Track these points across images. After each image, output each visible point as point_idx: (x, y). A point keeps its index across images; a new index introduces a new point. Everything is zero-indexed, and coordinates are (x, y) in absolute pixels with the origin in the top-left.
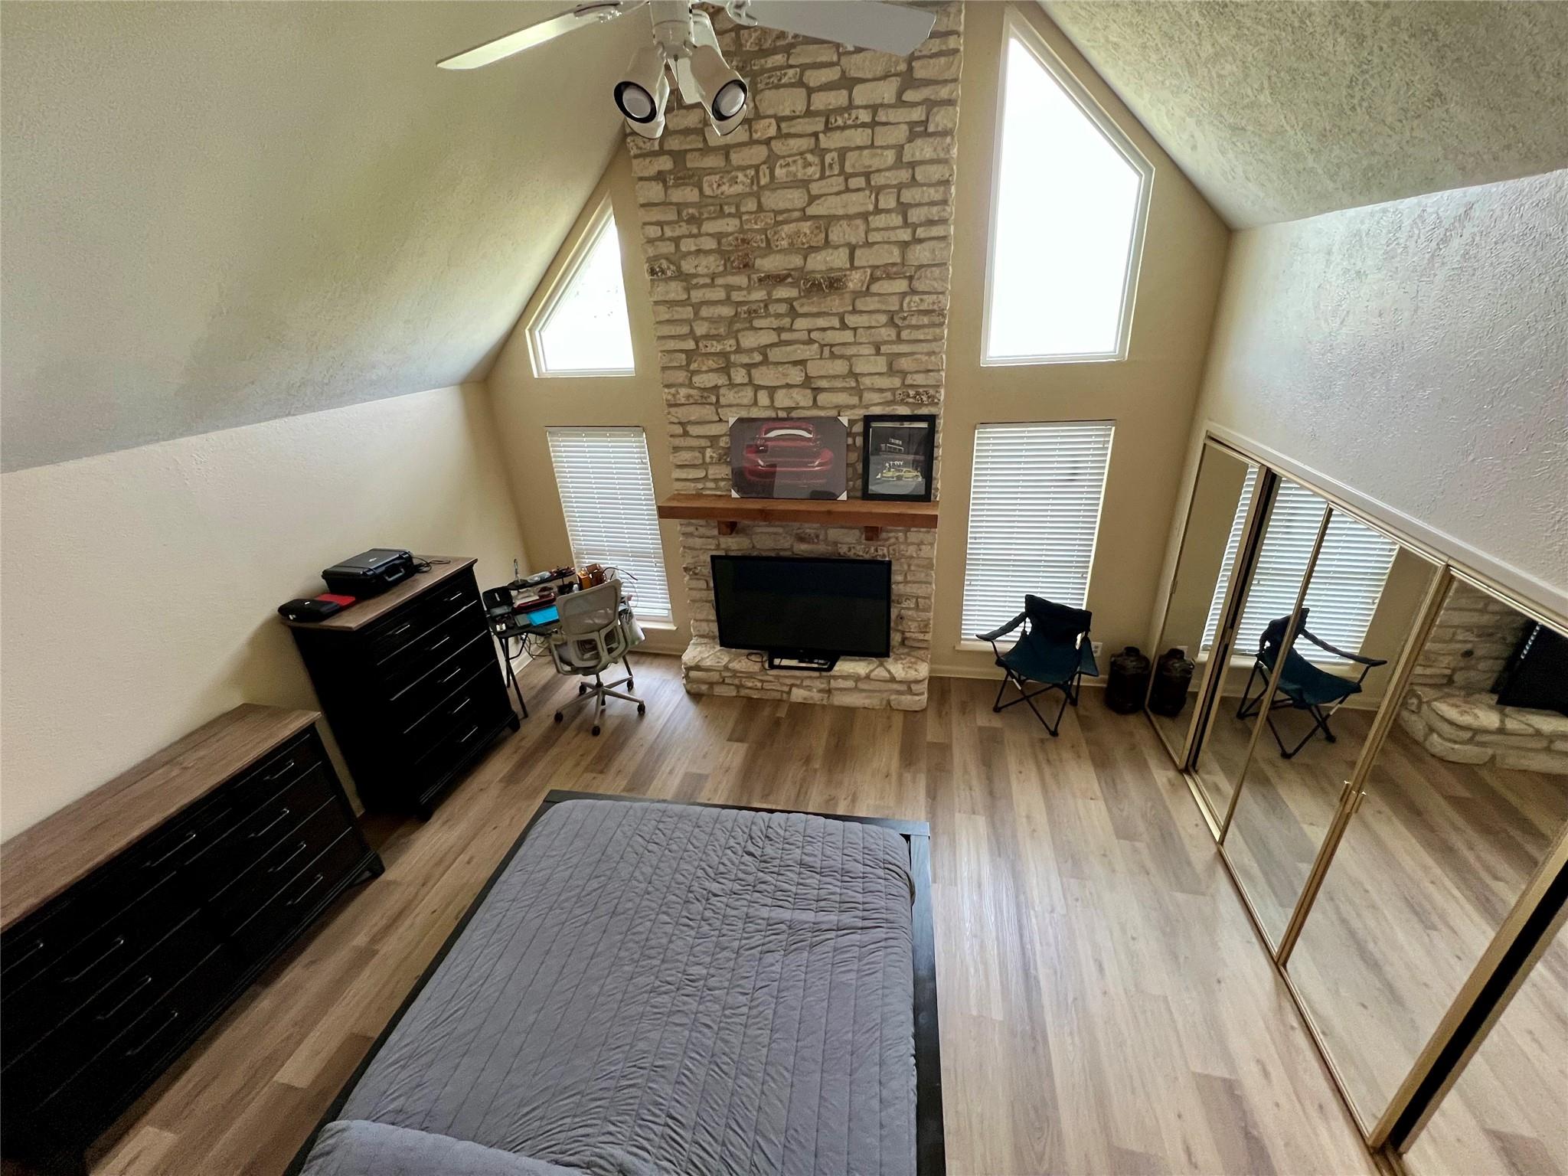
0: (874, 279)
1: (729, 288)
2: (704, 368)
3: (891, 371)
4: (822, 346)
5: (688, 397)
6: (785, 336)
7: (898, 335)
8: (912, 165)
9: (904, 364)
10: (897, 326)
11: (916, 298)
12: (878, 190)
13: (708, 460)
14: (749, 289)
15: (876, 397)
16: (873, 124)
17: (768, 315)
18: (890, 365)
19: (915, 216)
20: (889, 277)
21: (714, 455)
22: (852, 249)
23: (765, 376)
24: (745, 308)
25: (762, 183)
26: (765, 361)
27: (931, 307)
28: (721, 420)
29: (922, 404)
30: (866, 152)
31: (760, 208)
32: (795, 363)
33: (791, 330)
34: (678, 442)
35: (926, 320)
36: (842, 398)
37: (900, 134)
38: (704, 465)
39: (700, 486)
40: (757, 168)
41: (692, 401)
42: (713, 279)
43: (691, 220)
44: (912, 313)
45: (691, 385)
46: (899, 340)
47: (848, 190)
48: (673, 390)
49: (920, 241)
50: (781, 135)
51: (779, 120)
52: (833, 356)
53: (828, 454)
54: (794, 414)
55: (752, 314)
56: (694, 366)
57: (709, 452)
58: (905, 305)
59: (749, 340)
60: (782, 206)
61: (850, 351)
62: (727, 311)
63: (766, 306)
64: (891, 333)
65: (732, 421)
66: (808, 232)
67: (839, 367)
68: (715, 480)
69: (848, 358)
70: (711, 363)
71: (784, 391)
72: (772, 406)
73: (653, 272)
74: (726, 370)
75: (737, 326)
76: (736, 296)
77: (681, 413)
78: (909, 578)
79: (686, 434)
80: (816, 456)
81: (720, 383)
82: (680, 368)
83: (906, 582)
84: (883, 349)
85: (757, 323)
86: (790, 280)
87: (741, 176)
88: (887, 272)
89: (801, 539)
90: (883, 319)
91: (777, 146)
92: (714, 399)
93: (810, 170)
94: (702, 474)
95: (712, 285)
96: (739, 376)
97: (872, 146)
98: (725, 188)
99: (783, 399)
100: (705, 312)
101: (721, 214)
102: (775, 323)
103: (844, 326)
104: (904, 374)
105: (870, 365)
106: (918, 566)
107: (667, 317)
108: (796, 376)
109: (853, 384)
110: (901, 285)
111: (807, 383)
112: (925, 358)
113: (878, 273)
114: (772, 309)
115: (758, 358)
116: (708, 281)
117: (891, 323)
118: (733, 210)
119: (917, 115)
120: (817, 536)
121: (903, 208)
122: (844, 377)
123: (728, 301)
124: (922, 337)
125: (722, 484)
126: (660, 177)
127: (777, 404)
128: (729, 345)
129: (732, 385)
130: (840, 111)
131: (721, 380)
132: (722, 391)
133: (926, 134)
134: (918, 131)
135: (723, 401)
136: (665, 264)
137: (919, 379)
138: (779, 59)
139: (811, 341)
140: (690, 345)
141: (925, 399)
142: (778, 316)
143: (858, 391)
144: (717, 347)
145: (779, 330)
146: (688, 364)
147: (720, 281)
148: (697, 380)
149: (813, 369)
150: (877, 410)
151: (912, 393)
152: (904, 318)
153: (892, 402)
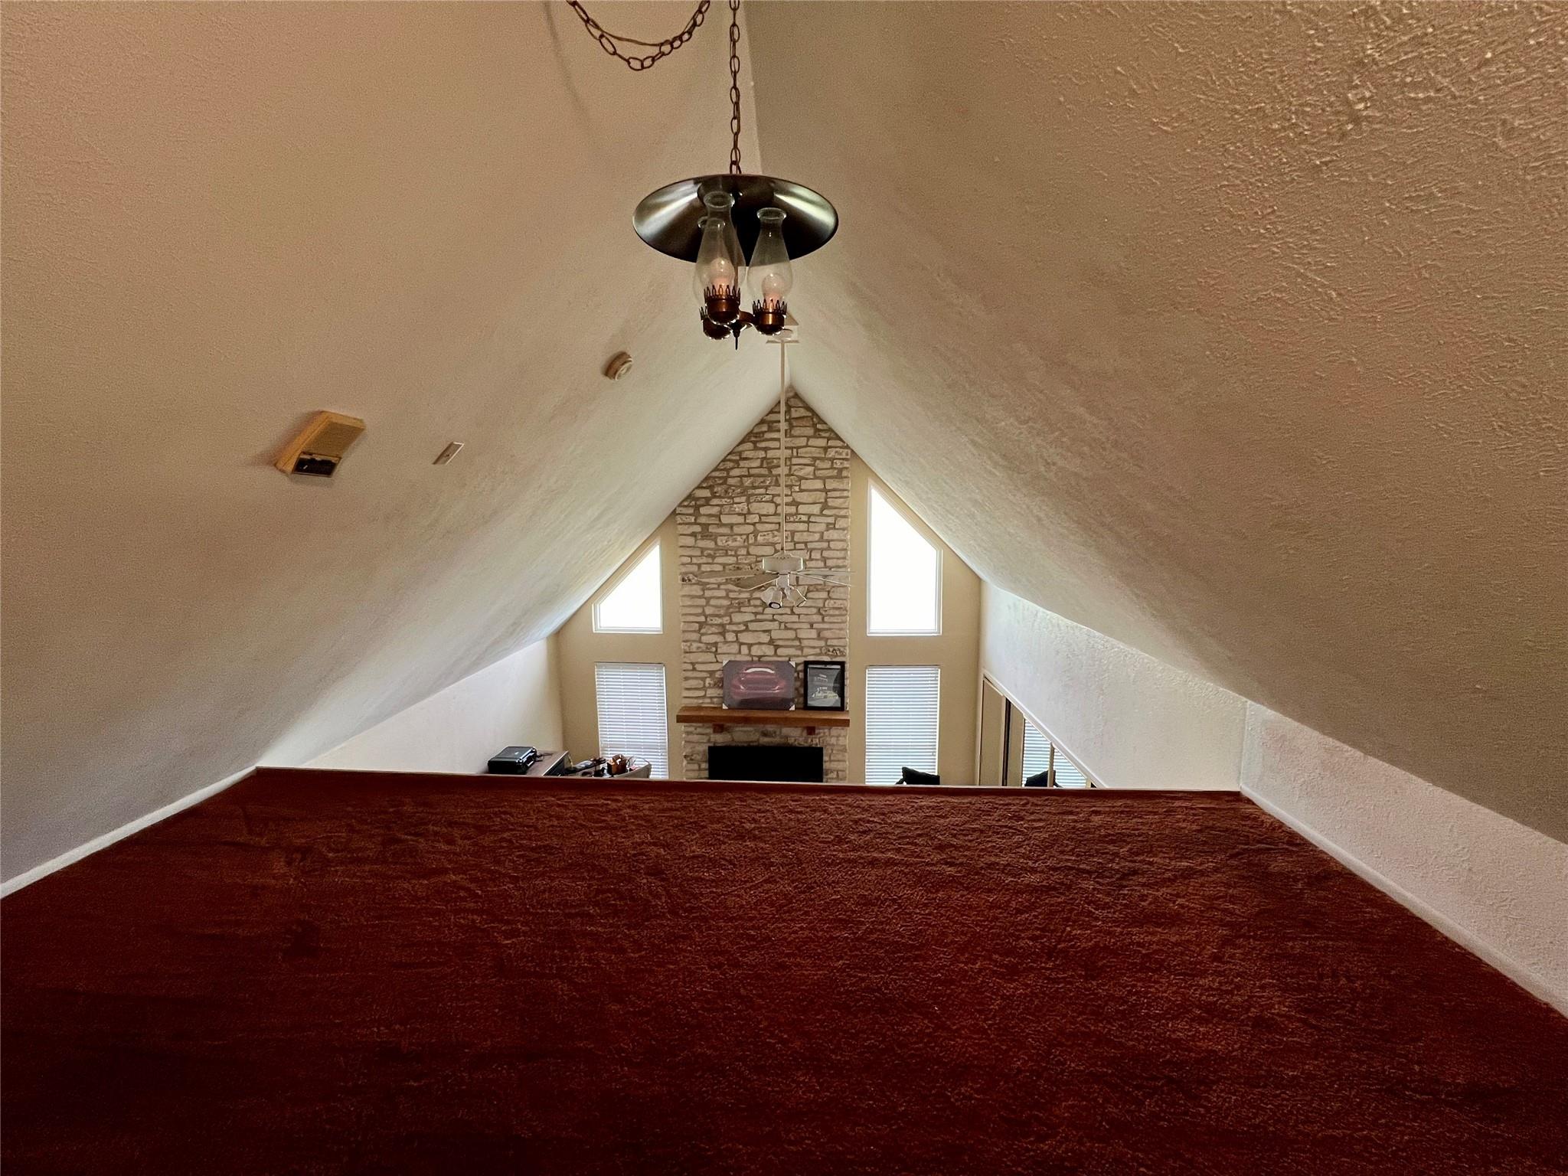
0: (809, 591)
1: (728, 591)
2: (710, 632)
3: (819, 637)
4: (780, 623)
5: (698, 648)
6: (759, 617)
7: (823, 619)
8: (829, 541)
9: (827, 634)
10: (821, 614)
11: (832, 601)
12: (811, 550)
13: (707, 685)
14: (740, 592)
15: (812, 651)
16: (808, 522)
17: (750, 606)
18: (819, 635)
19: (830, 563)
20: (817, 590)
21: (712, 682)
23: (745, 638)
24: (737, 601)
25: (750, 542)
26: (747, 630)
27: (840, 606)
28: (717, 661)
29: (837, 656)
30: (805, 533)
31: (748, 553)
32: (764, 631)
33: (762, 614)
34: (690, 674)
35: (837, 612)
36: (792, 651)
37: (822, 527)
38: (704, 688)
39: (701, 701)
40: (748, 535)
41: (700, 650)
42: (719, 586)
43: (709, 556)
44: (831, 609)
45: (700, 642)
46: (823, 621)
47: (795, 549)
48: (688, 644)
49: (833, 575)
50: (760, 522)
51: (760, 516)
52: (786, 628)
53: (783, 683)
54: (763, 659)
55: (741, 604)
56: (703, 631)
57: (708, 681)
58: (826, 604)
59: (737, 618)
60: (760, 553)
61: (796, 626)
62: (726, 602)
63: (749, 601)
64: (819, 618)
65: (725, 663)
67: (791, 634)
68: (711, 698)
69: (795, 630)
70: (714, 629)
71: (757, 646)
72: (749, 654)
73: (683, 580)
74: (723, 634)
75: (731, 610)
76: (732, 595)
77: (692, 657)
78: (832, 758)
79: (694, 669)
80: (776, 684)
81: (718, 640)
82: (695, 631)
83: (831, 761)
84: (815, 626)
85: (743, 609)
87: (739, 538)
88: (816, 588)
89: (765, 734)
90: (814, 611)
91: (759, 527)
92: (714, 649)
93: (776, 539)
94: (702, 693)
95: (718, 588)
96: (730, 637)
97: (808, 531)
98: (729, 543)
99: (756, 651)
100: (713, 602)
101: (726, 555)
102: (754, 610)
103: (793, 613)
104: (827, 640)
105: (807, 633)
106: (838, 750)
107: (689, 603)
108: (765, 638)
109: (798, 644)
110: (824, 595)
111: (771, 642)
112: (838, 631)
113: (811, 588)
114: (752, 602)
115: (743, 628)
116: (716, 586)
117: (819, 613)
118: (733, 553)
119: (831, 520)
120: (775, 732)
121: (824, 559)
122: (793, 640)
123: (727, 597)
124: (835, 620)
125: (715, 700)
126: (694, 535)
127: (753, 653)
128: (726, 620)
129: (726, 642)
130: (791, 515)
131: (718, 639)
132: (719, 645)
133: (834, 528)
134: (831, 526)
135: (719, 651)
136: (691, 576)
137: (835, 642)
138: (762, 491)
139: (774, 620)
140: (702, 619)
141: (838, 653)
142: (755, 606)
143: (801, 648)
144: (718, 621)
145: (756, 614)
146: (700, 629)
147: (722, 587)
148: (705, 639)
149: (775, 635)
150: (811, 658)
151: (831, 649)
152: (826, 611)
153: (820, 654)
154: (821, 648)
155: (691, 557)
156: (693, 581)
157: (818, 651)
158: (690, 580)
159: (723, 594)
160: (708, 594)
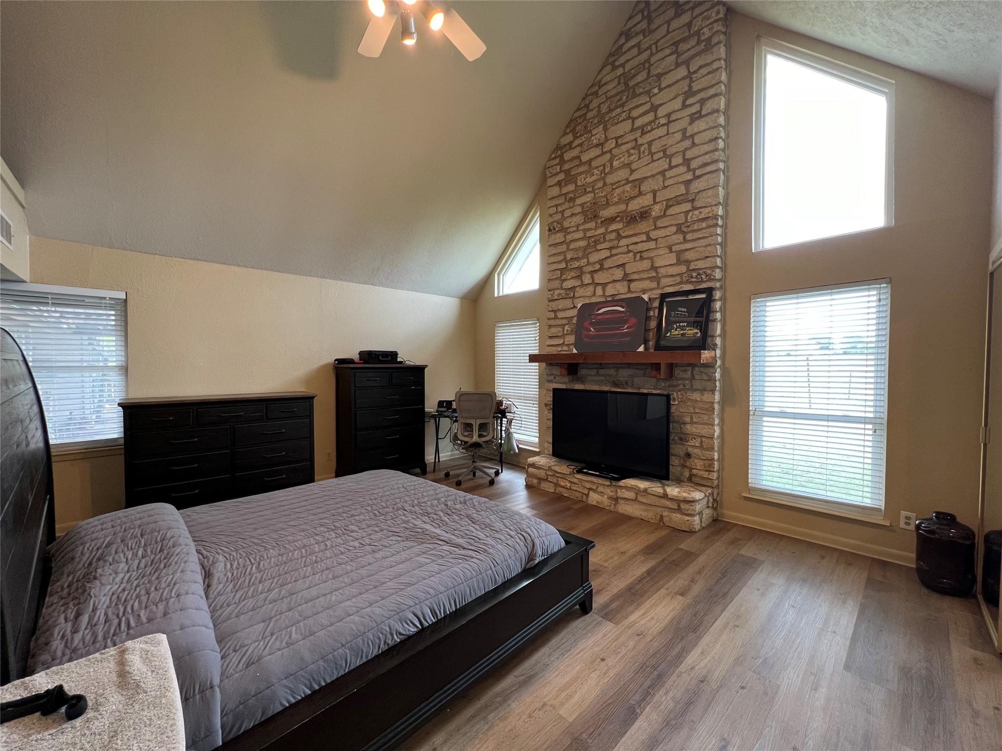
1: (585, 231)
2: (569, 277)
3: (679, 262)
4: (635, 254)
5: (559, 295)
7: (684, 238)
8: (692, 136)
9: (689, 256)
10: (683, 232)
11: (696, 212)
12: (670, 157)
13: (565, 332)
14: (596, 228)
15: (669, 281)
16: (667, 124)
17: (605, 241)
18: (678, 259)
19: (694, 164)
20: (678, 203)
21: (569, 329)
22: (654, 193)
23: (600, 278)
24: (593, 240)
25: (607, 171)
26: (602, 268)
27: (707, 216)
28: (574, 306)
29: (702, 281)
30: (664, 139)
31: (605, 184)
32: (618, 266)
33: (617, 247)
34: (552, 322)
35: (704, 225)
36: (647, 284)
37: (685, 122)
38: (564, 335)
41: (560, 297)
42: (578, 228)
43: (571, 200)
44: (694, 222)
45: (562, 288)
46: (685, 241)
47: (653, 161)
48: (552, 292)
49: (699, 177)
50: (618, 145)
51: (617, 138)
52: (642, 258)
53: (633, 320)
54: (616, 298)
55: (597, 242)
56: (564, 277)
57: (566, 328)
58: (689, 218)
59: (594, 257)
60: (616, 180)
61: (651, 254)
63: (604, 236)
64: (680, 237)
65: (579, 306)
66: (629, 190)
67: (646, 264)
68: (568, 345)
69: (651, 259)
70: (573, 274)
71: (611, 285)
72: (604, 295)
73: (550, 230)
74: (579, 277)
75: (588, 251)
76: (589, 234)
77: (554, 305)
78: (695, 420)
79: (556, 317)
80: (626, 322)
81: (576, 285)
82: (557, 279)
83: (692, 423)
84: (674, 248)
85: (599, 247)
86: (619, 219)
87: (596, 171)
88: (677, 201)
89: (616, 385)
90: (674, 229)
91: (615, 152)
92: (572, 294)
93: (632, 158)
94: (561, 341)
95: (578, 230)
97: (668, 134)
98: (588, 180)
99: (610, 290)
100: (572, 246)
101: (586, 193)
102: (609, 245)
103: (649, 239)
104: (688, 262)
105: (665, 259)
106: (701, 409)
107: (554, 252)
108: (619, 274)
109: (654, 274)
110: (687, 206)
111: (625, 277)
112: (703, 250)
113: (671, 203)
114: (608, 238)
115: (597, 267)
116: (575, 229)
117: (680, 231)
118: (591, 189)
119: (695, 109)
121: (687, 162)
122: (648, 271)
123: (584, 237)
124: (701, 236)
125: (572, 347)
126: (559, 184)
127: (607, 293)
128: (583, 262)
129: (583, 285)
130: (649, 123)
131: (577, 283)
132: (577, 289)
133: (701, 117)
134: (695, 117)
135: (577, 295)
136: (555, 225)
137: (700, 264)
138: (619, 110)
139: (630, 251)
140: (563, 265)
141: (703, 277)
142: (611, 240)
143: (657, 279)
144: (576, 264)
145: (610, 249)
146: (561, 276)
147: (581, 228)
148: (565, 284)
149: (629, 269)
150: (670, 290)
152: (689, 226)
153: (681, 283)
154: (681, 275)
155: (558, 205)
156: (557, 229)
157: (678, 279)
158: (554, 229)
159: (581, 235)
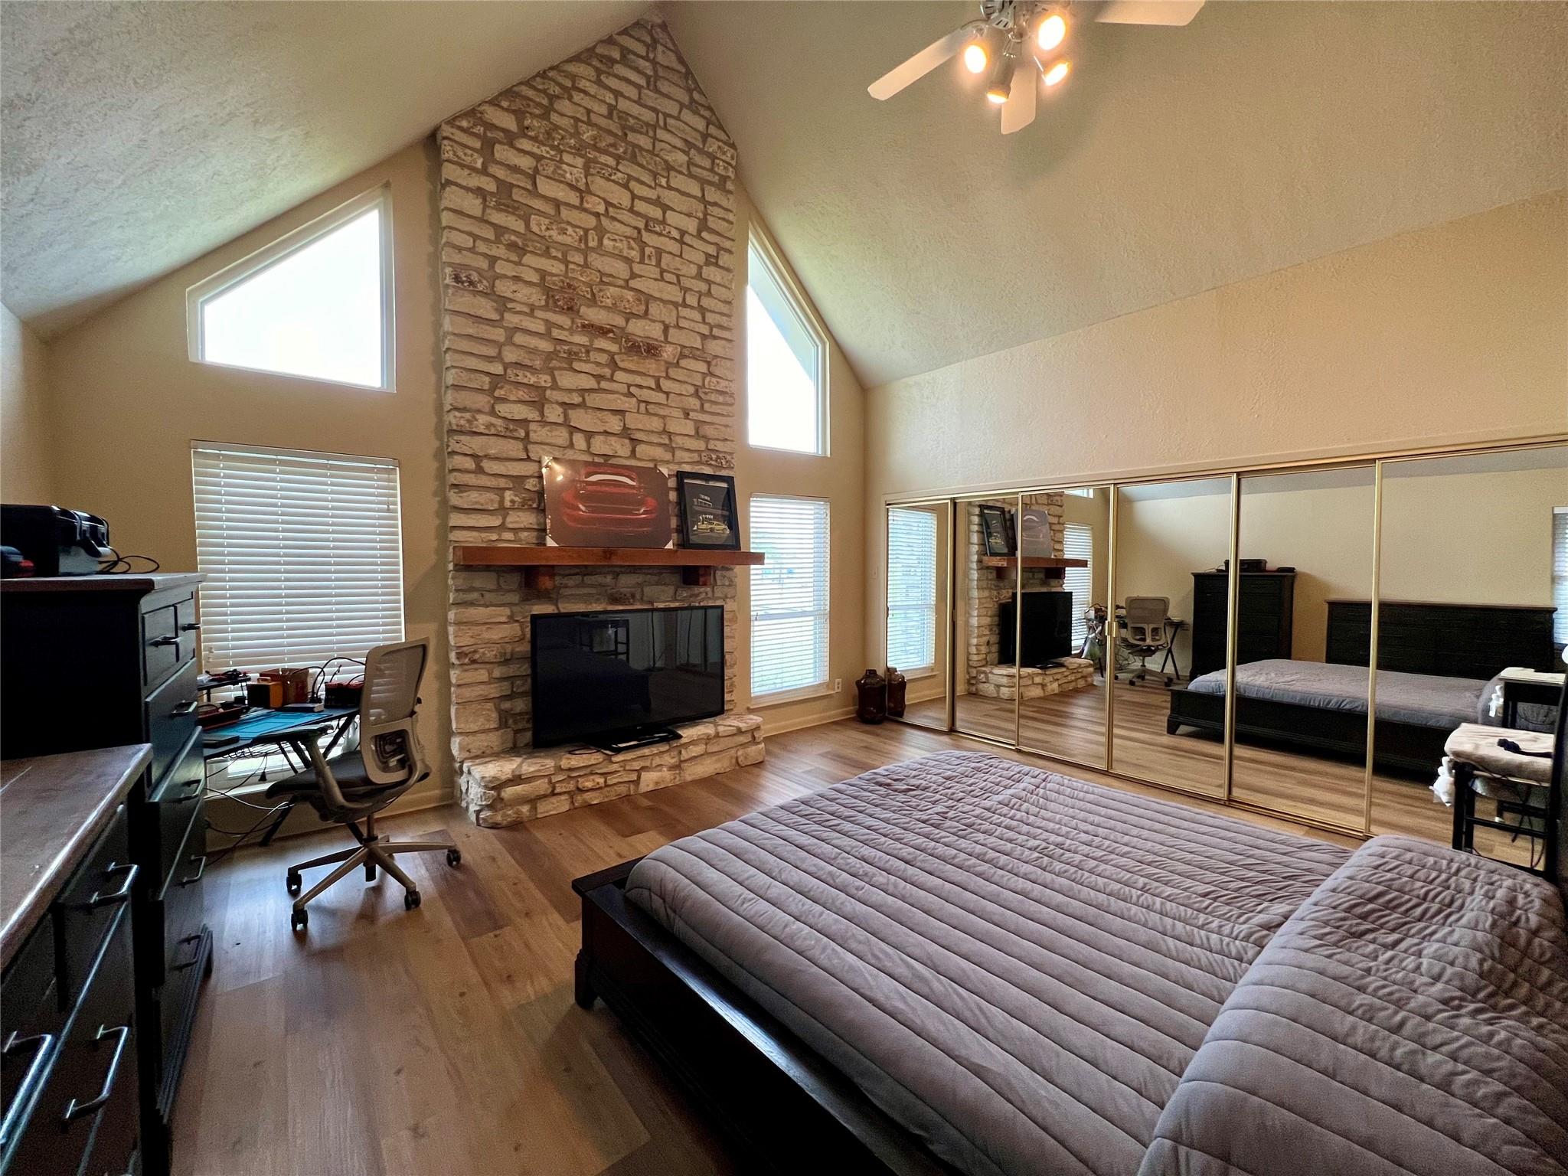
0: (682, 356)
1: (550, 324)
2: (512, 398)
4: (640, 401)
5: (489, 426)
6: (604, 385)
8: (709, 282)
11: (714, 380)
12: (685, 290)
13: (508, 504)
14: (571, 331)
16: (681, 242)
17: (587, 361)
18: (697, 430)
19: (710, 318)
20: (694, 358)
21: (517, 499)
22: (666, 328)
23: (582, 420)
24: (566, 348)
25: (591, 244)
26: (582, 405)
27: (724, 390)
28: (529, 459)
29: (721, 467)
30: (677, 258)
31: (587, 264)
32: (614, 412)
33: (612, 380)
34: (464, 479)
37: (700, 259)
38: (503, 510)
39: (494, 537)
40: (586, 231)
41: (493, 431)
42: (532, 310)
44: (711, 391)
45: (493, 412)
47: (662, 280)
48: (468, 415)
49: (715, 338)
50: (608, 216)
52: (649, 413)
53: (650, 504)
54: (612, 461)
55: (572, 356)
56: (499, 393)
57: (508, 495)
58: (706, 383)
59: (567, 380)
60: (607, 270)
61: (663, 411)
62: (545, 346)
63: (588, 352)
64: (697, 403)
66: (631, 300)
68: (515, 530)
70: (521, 394)
71: (602, 438)
72: (588, 451)
73: (452, 280)
74: (539, 404)
75: (554, 363)
76: (557, 334)
77: (476, 444)
79: (480, 470)
80: (641, 503)
81: (531, 417)
82: (481, 390)
84: (691, 415)
85: (576, 365)
86: (611, 335)
87: (570, 231)
88: (693, 354)
91: (606, 222)
92: (522, 434)
93: (632, 253)
94: (496, 521)
95: (530, 315)
96: (554, 414)
97: (681, 256)
98: (552, 233)
99: (600, 445)
100: (519, 338)
101: (546, 254)
102: (598, 371)
103: (659, 388)
104: (707, 438)
109: (667, 441)
110: (703, 367)
111: (626, 433)
112: (723, 429)
113: (686, 352)
114: (593, 356)
115: (577, 399)
116: (526, 310)
117: (696, 394)
118: (559, 256)
119: (712, 250)
121: (703, 310)
122: (659, 433)
123: (547, 335)
124: (719, 411)
125: (524, 535)
127: (593, 450)
128: (544, 380)
129: (543, 423)
130: (656, 220)
131: (531, 414)
132: (533, 426)
133: (716, 265)
134: (712, 260)
135: (533, 437)
136: (475, 277)
137: (719, 446)
138: (610, 161)
139: (630, 395)
140: (498, 369)
141: (724, 462)
142: (598, 364)
144: (530, 378)
145: (599, 378)
146: (492, 389)
147: (540, 314)
148: (503, 409)
149: (632, 421)
150: (687, 468)
151: (714, 457)
152: (706, 393)
153: (699, 463)
154: (700, 452)
155: (475, 237)
156: (480, 287)
158: (471, 283)
159: (541, 328)
160: (512, 319)
